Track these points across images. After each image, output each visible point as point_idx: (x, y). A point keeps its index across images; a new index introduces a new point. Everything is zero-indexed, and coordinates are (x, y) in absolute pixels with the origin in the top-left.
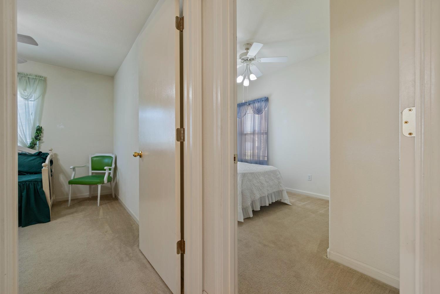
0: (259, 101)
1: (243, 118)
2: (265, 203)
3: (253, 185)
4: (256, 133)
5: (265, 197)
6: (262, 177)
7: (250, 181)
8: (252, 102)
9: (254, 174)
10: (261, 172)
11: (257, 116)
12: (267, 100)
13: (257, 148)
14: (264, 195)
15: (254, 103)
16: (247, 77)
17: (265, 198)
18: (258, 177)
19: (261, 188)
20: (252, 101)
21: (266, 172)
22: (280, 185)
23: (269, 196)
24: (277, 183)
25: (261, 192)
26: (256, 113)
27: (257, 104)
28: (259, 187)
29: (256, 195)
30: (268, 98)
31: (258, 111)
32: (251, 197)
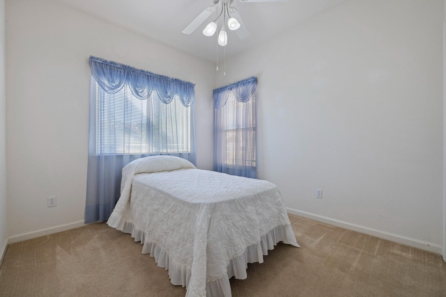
0: (245, 83)
1: (222, 108)
2: (257, 256)
3: (232, 226)
4: (240, 128)
5: (257, 245)
6: (250, 207)
7: (227, 219)
8: (234, 86)
9: (235, 203)
10: (248, 197)
11: (241, 104)
12: (255, 80)
13: (241, 149)
14: (254, 242)
15: (238, 86)
16: (223, 28)
17: (257, 248)
18: (242, 207)
19: (248, 229)
20: (234, 84)
21: (258, 194)
22: (281, 215)
23: (264, 242)
24: (277, 212)
25: (249, 236)
26: (241, 100)
27: (241, 88)
28: (245, 229)
29: (239, 246)
30: (256, 78)
31: (243, 98)
32: (228, 252)
